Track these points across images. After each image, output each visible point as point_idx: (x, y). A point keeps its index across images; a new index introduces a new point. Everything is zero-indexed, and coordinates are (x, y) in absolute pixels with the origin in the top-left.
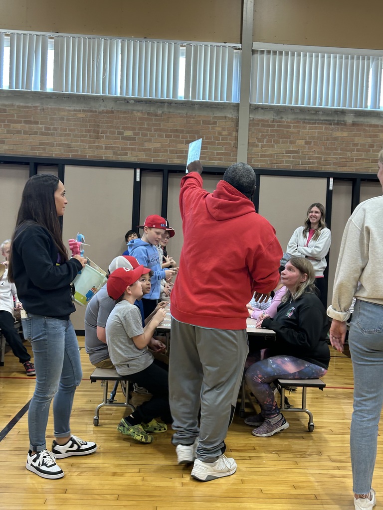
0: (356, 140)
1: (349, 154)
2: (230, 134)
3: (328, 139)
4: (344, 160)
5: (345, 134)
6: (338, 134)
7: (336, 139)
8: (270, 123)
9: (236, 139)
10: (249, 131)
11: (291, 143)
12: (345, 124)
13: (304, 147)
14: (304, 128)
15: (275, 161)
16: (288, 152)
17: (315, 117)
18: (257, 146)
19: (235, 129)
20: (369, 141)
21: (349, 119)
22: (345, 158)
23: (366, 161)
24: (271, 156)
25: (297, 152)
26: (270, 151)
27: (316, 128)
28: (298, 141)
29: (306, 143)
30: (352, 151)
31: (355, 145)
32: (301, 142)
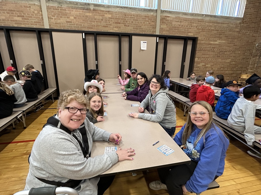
0: (96, 17)
1: (93, 23)
2: (38, 13)
3: (83, 17)
4: (92, 26)
5: (91, 14)
6: (88, 14)
7: (87, 16)
8: (56, 8)
9: (42, 15)
10: (47, 11)
11: (68, 18)
12: (90, 10)
13: (74, 20)
14: (73, 11)
15: (61, 26)
16: (67, 22)
17: (77, 6)
18: (52, 19)
19: (40, 10)
20: (101, 18)
21: (92, 8)
22: (92, 25)
23: (100, 26)
24: (59, 23)
25: (71, 22)
26: (59, 21)
27: (78, 11)
28: (70, 17)
29: (74, 18)
30: (94, 22)
31: (95, 19)
32: (72, 18)
